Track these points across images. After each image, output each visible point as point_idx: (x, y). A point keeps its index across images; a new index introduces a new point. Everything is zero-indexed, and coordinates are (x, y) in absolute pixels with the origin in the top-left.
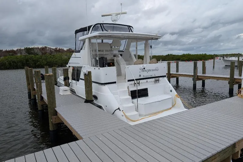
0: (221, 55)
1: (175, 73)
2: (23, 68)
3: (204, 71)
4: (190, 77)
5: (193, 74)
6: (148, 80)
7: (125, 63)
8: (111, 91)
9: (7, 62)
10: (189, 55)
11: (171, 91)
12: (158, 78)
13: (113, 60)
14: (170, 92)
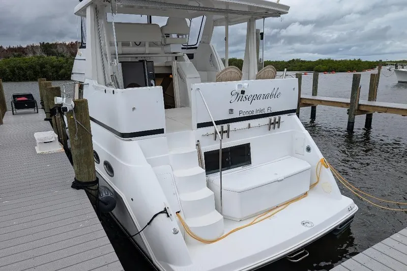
0: (393, 62)
1: (310, 97)
2: (36, 80)
3: (372, 95)
4: (342, 107)
5: (348, 101)
6: (253, 122)
7: (197, 74)
8: (146, 157)
9: (8, 67)
10: (329, 61)
11: (308, 149)
12: (277, 117)
13: (170, 67)
14: (306, 153)
